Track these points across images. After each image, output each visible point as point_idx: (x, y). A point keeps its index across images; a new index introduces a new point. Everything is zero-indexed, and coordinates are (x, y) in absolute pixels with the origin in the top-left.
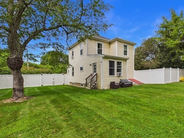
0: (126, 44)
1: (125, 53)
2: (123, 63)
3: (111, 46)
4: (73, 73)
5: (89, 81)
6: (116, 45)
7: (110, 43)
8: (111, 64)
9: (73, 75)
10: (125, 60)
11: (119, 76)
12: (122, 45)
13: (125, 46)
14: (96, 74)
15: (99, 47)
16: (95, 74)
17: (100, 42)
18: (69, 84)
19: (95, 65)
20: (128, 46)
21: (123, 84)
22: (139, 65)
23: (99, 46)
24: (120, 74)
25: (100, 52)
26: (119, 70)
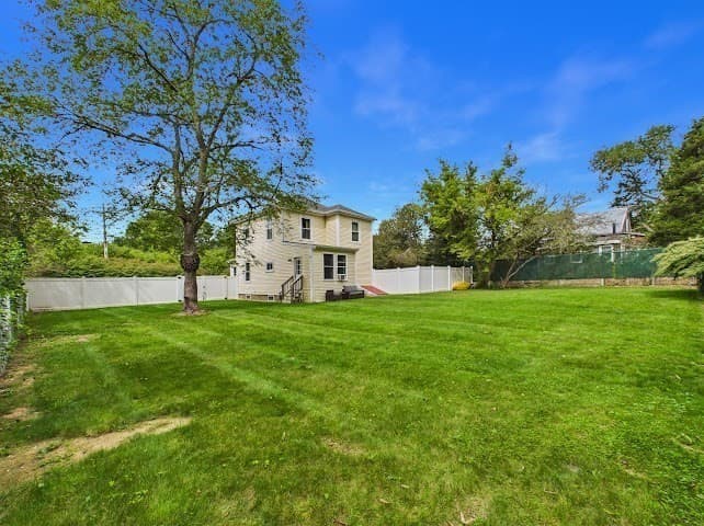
0: (357, 220)
1: (355, 237)
2: (348, 257)
3: (329, 223)
4: (248, 275)
5: (288, 288)
6: (336, 222)
7: (325, 218)
8: (328, 260)
9: (248, 279)
10: (353, 252)
11: (342, 280)
12: (349, 222)
13: (356, 225)
14: (302, 277)
15: (304, 225)
16: (298, 276)
17: (307, 217)
18: (237, 298)
19: (298, 262)
20: (360, 224)
21: (348, 293)
22: (385, 258)
23: (305, 223)
24: (343, 277)
25: (306, 234)
26: (341, 271)
